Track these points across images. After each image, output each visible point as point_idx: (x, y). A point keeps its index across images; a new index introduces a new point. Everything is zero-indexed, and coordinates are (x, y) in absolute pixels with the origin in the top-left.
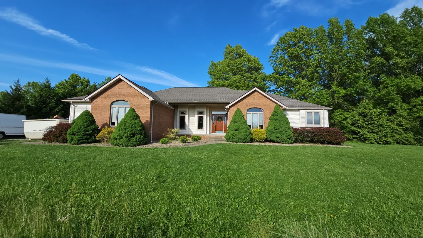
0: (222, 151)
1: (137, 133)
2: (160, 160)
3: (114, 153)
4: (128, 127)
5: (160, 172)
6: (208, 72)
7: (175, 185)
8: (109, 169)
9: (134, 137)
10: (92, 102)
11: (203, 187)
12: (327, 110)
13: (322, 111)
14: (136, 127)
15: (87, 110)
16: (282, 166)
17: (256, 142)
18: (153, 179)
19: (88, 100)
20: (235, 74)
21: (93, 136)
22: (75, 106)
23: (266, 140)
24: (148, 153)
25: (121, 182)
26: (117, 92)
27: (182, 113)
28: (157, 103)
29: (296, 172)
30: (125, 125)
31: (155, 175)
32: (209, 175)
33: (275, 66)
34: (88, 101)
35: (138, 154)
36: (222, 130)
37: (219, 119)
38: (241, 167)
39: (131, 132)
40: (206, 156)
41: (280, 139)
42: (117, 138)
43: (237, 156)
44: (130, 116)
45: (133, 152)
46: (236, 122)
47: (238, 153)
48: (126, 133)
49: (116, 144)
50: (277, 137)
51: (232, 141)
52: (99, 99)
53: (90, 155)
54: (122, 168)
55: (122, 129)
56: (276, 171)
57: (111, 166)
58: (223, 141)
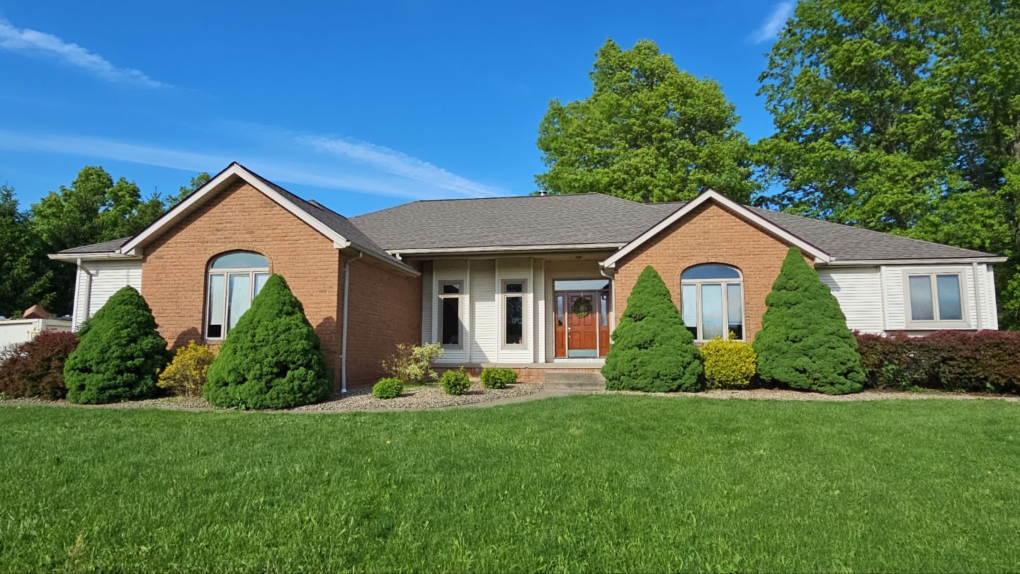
0: (594, 421)
1: (294, 363)
2: (372, 456)
3: (217, 433)
4: (265, 342)
5: (373, 498)
6: (536, 141)
7: (425, 547)
8: (198, 489)
9: (284, 377)
10: (144, 260)
11: (525, 552)
12: (988, 264)
13: (970, 267)
14: (289, 342)
15: (129, 286)
16: (820, 477)
17: (718, 388)
18: (347, 523)
19: (133, 253)
20: (634, 144)
21: (149, 374)
22: (91, 276)
23: (756, 382)
24: (331, 432)
25: (238, 534)
26: (227, 222)
27: (449, 289)
28: (361, 255)
29: (878, 498)
30: (254, 336)
31: (355, 507)
32: (546, 508)
33: (781, 109)
34: (132, 256)
35: (296, 435)
36: (592, 348)
37: (579, 307)
38: (665, 479)
39: (276, 358)
40: (536, 441)
41: (808, 377)
42: (226, 379)
43: (647, 441)
44: (270, 303)
45: (280, 429)
46: (643, 318)
47: (652, 429)
48: (256, 363)
49: (223, 400)
50: (797, 370)
51: (631, 386)
52: (170, 249)
53: (136, 440)
54: (241, 485)
55: (244, 348)
56: (798, 495)
57: (206, 478)
58: (596, 385)
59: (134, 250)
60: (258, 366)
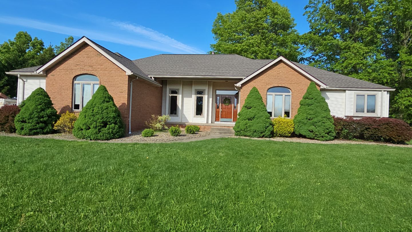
0: (229, 150)
1: (110, 122)
2: (141, 163)
3: (78, 151)
4: (98, 113)
5: (141, 182)
7: (161, 203)
8: (71, 176)
9: (106, 127)
10: (46, 76)
11: (199, 206)
12: (388, 91)
13: (381, 92)
14: (108, 113)
15: (40, 87)
16: (313, 177)
17: (278, 136)
18: (131, 192)
19: (42, 73)
21: (50, 124)
22: (24, 82)
23: (293, 135)
24: (125, 152)
25: (88, 196)
26: (81, 62)
27: (173, 92)
28: (138, 78)
29: (335, 187)
30: (93, 111)
31: (134, 186)
32: (208, 188)
33: (313, 21)
35: (111, 153)
36: (230, 118)
37: (226, 101)
38: (254, 176)
39: (102, 120)
40: (206, 158)
41: (313, 134)
42: (82, 127)
43: (249, 160)
44: (100, 97)
45: (104, 150)
46: (251, 108)
47: (252, 154)
48: (94, 122)
49: (81, 136)
50: (309, 131)
51: (244, 135)
52: (57, 72)
53: (46, 154)
54: (88, 175)
55: (89, 115)
56: (304, 185)
57: (75, 171)
58: (231, 133)
59: (42, 72)
60: (95, 123)
